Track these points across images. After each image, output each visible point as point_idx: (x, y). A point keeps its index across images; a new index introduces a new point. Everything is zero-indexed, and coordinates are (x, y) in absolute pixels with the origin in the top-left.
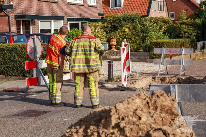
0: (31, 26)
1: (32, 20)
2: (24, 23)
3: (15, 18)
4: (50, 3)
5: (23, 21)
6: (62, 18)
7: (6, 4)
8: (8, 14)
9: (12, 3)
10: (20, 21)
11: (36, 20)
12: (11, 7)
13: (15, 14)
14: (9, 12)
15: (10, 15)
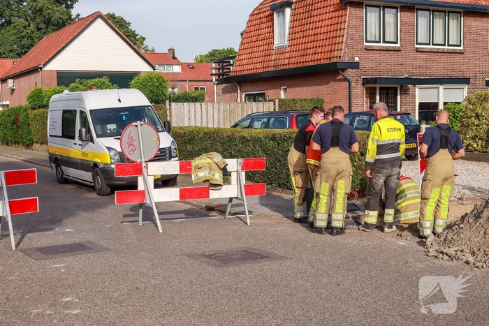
0: (399, 97)
1: (401, 87)
2: (385, 91)
3: (363, 84)
4: (444, 54)
5: (381, 89)
6: (466, 81)
7: (346, 61)
8: (349, 77)
9: (357, 59)
10: (375, 88)
11: (410, 86)
12: (355, 66)
13: (363, 77)
14: (350, 73)
15: (353, 79)
